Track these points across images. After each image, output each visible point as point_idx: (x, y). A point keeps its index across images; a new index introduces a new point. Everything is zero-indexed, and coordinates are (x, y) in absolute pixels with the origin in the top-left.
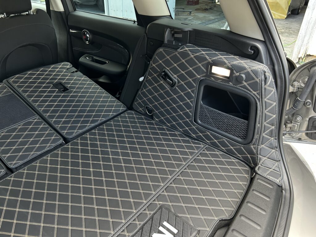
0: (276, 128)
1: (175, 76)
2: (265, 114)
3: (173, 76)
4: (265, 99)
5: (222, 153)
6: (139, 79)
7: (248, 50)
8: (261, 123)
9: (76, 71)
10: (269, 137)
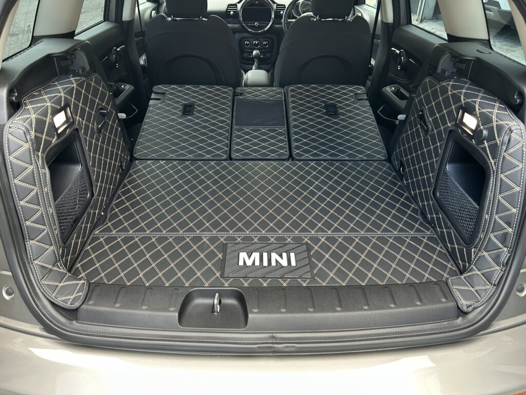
0: (514, 232)
1: (430, 119)
2: (499, 200)
3: (428, 118)
4: (502, 176)
5: (444, 251)
6: (398, 115)
7: (514, 96)
8: (491, 214)
9: (366, 99)
10: (501, 245)
